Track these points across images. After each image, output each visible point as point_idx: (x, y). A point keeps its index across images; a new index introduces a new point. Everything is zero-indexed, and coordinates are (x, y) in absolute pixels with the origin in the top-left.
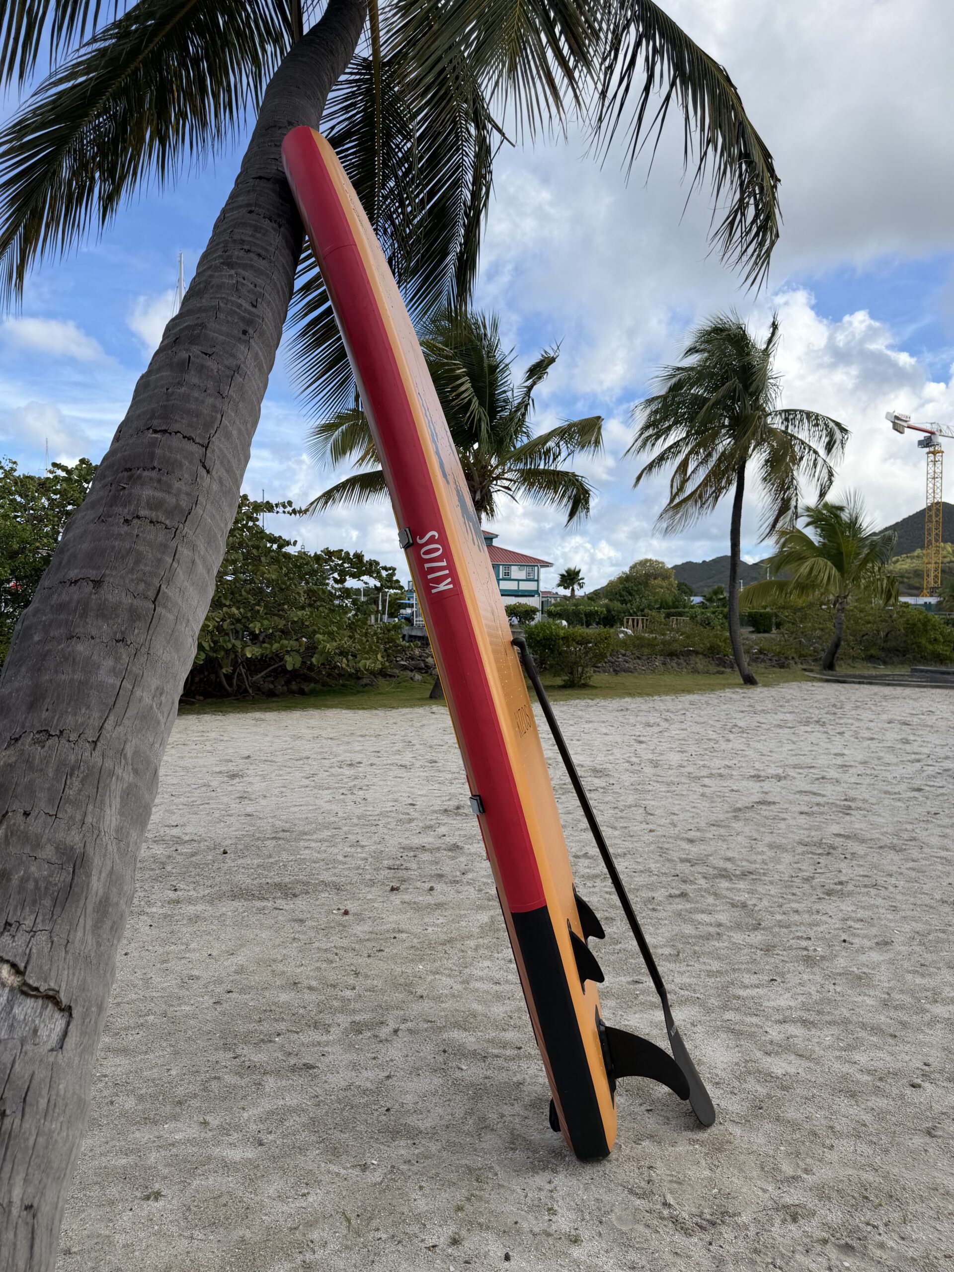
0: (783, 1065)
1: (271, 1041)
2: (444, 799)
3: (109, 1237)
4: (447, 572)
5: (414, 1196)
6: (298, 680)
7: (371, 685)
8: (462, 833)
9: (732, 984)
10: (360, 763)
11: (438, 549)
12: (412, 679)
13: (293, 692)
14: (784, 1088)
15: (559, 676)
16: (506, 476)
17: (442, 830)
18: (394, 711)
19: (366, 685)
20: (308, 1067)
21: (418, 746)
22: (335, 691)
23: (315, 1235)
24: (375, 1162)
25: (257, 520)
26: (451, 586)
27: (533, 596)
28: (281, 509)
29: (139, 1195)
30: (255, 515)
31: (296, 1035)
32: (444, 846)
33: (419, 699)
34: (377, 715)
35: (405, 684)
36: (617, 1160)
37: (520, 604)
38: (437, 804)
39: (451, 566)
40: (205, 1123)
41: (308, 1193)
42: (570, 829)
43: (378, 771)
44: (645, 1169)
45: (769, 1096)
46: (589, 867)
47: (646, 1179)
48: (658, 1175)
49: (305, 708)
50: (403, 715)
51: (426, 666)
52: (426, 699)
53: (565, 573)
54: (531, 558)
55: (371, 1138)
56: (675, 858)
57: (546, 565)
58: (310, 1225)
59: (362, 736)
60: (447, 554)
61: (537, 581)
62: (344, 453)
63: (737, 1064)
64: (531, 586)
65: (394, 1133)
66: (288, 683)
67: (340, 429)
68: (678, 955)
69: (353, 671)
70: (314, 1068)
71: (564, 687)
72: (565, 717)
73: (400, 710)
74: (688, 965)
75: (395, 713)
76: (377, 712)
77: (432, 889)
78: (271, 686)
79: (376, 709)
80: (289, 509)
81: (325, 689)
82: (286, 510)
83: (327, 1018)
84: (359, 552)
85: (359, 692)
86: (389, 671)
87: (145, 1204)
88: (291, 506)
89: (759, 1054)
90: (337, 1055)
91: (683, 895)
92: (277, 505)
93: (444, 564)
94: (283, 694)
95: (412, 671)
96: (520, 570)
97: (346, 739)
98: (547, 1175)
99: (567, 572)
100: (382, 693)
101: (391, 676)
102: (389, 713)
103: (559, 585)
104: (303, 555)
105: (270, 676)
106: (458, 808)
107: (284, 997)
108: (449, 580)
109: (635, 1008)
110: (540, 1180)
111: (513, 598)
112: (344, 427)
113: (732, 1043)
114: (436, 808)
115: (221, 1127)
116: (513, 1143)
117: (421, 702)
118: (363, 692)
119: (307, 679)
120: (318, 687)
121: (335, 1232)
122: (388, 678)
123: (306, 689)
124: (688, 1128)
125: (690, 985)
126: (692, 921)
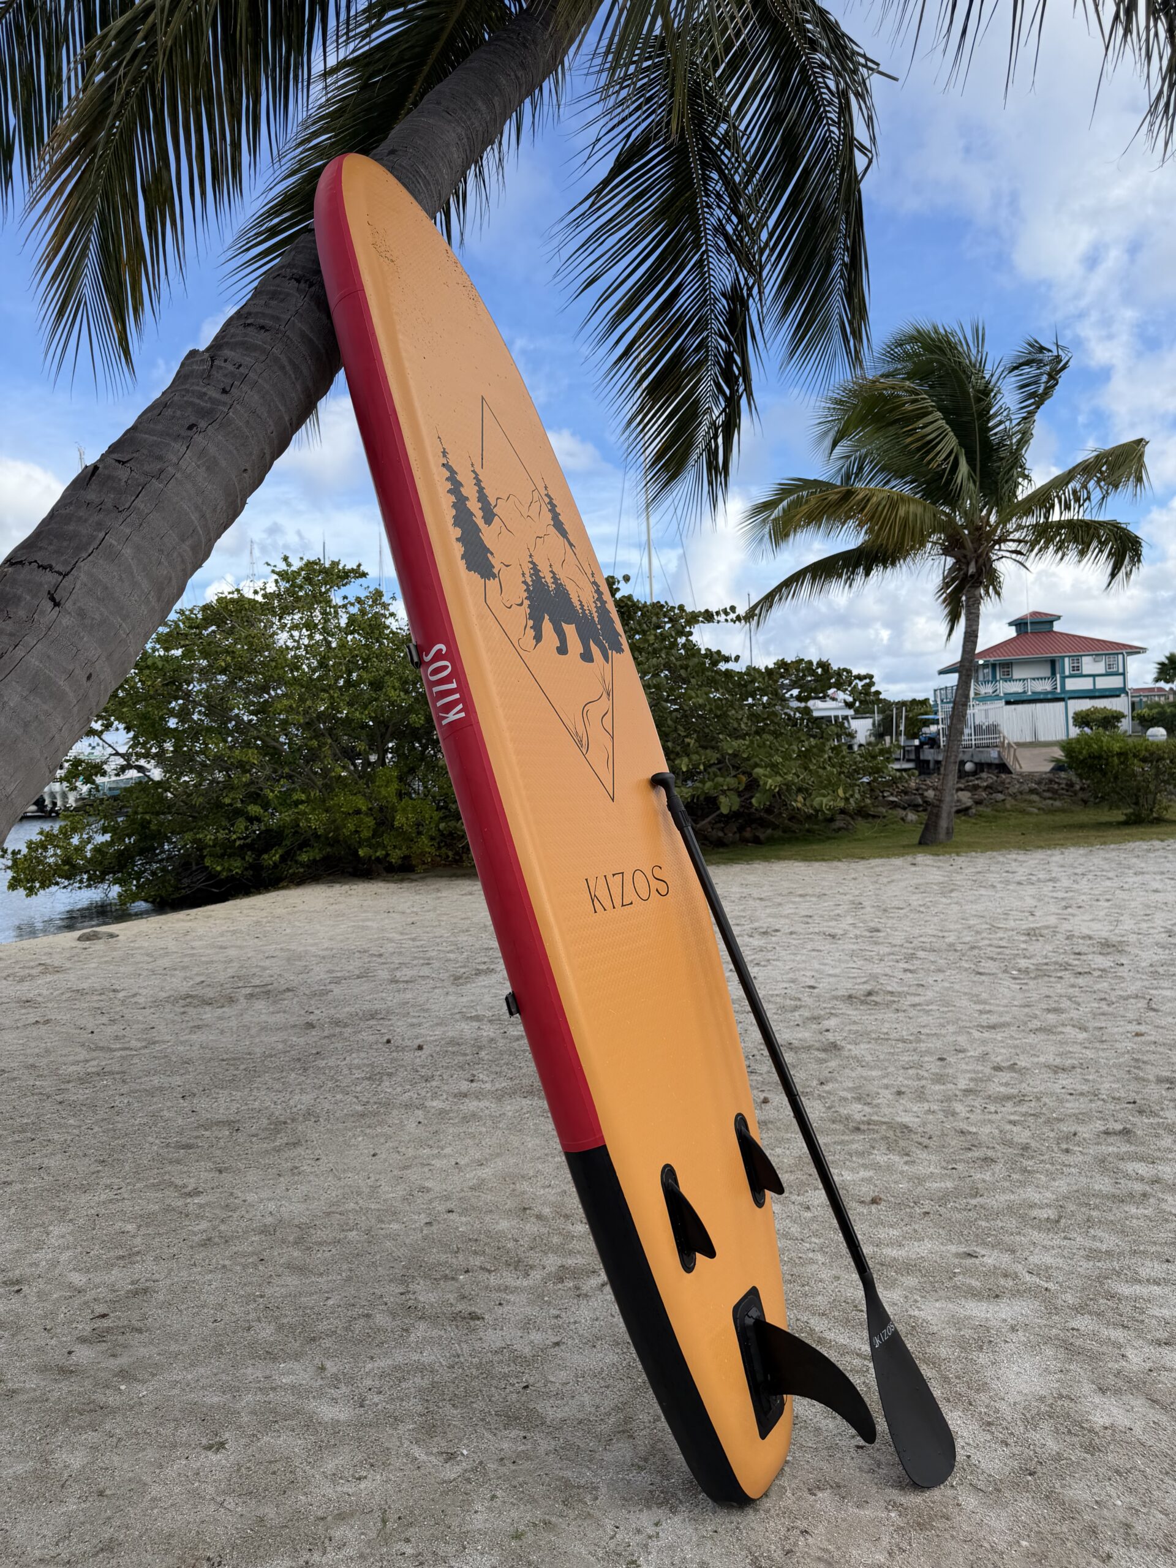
0: (1115, 1411)
1: (453, 1279)
2: (859, 981)
3: (145, 1484)
4: (457, 696)
5: (478, 1507)
6: (754, 826)
7: (847, 829)
8: (854, 1028)
9: (1118, 1274)
10: (777, 931)
11: (446, 667)
12: (903, 819)
13: (744, 841)
14: (1091, 1449)
15: (1118, 808)
16: (1011, 537)
17: (832, 1023)
18: (863, 862)
19: (840, 829)
20: (474, 1317)
21: (869, 909)
22: (797, 839)
23: (338, 1533)
24: (465, 1452)
25: (691, 633)
26: (463, 715)
27: (1118, 696)
28: (723, 617)
29: (204, 1441)
30: (688, 629)
31: (487, 1274)
32: (817, 1045)
33: (904, 847)
34: (836, 868)
35: (894, 826)
36: (768, 1511)
37: (1096, 708)
38: (846, 987)
39: (463, 688)
40: (323, 1368)
41: (365, 1477)
42: (1015, 1028)
43: (795, 942)
44: (796, 1532)
45: (1058, 1458)
46: (1007, 1084)
47: (787, 1547)
48: (807, 1545)
49: (752, 860)
50: (872, 868)
51: (926, 802)
52: (914, 846)
53: (1166, 662)
54: (1111, 643)
55: (483, 1420)
56: (1151, 1077)
57: (1136, 651)
58: (341, 1517)
59: (801, 896)
60: (458, 674)
61: (1123, 674)
62: (787, 535)
63: (1042, 1399)
64: (1115, 682)
65: (510, 1418)
66: (741, 829)
67: (781, 506)
68: (1058, 1221)
69: (811, 811)
70: (478, 1319)
71: (1126, 823)
72: (1106, 867)
73: (870, 861)
74: (1065, 1238)
75: (861, 866)
76: (839, 864)
77: (766, 1101)
78: (721, 834)
79: (840, 860)
80: (733, 616)
81: (786, 835)
82: (729, 618)
83: (534, 1257)
84: (824, 659)
85: (829, 838)
86: (872, 811)
87: (204, 1453)
88: (734, 612)
89: (1087, 1388)
90: (519, 1306)
91: (1126, 1132)
92: (718, 613)
93: (454, 685)
94: (733, 843)
95: (904, 808)
96: (1095, 661)
97: (779, 900)
98: (659, 1513)
99: (1168, 658)
100: (859, 840)
101: (874, 817)
102: (853, 865)
103: (1157, 680)
104: (752, 671)
105: (720, 822)
106: (870, 994)
107: (504, 1225)
108: (460, 706)
109: (941, 1293)
110: (645, 1519)
111: (1087, 701)
112: (785, 503)
113: (1054, 1365)
114: (840, 993)
115: (335, 1376)
116: (646, 1460)
117: (905, 850)
118: (834, 838)
119: (763, 824)
120: (778, 833)
121: (362, 1534)
122: (870, 820)
123: (762, 837)
124: (901, 1486)
125: (1047, 1268)
126: (1116, 1171)
